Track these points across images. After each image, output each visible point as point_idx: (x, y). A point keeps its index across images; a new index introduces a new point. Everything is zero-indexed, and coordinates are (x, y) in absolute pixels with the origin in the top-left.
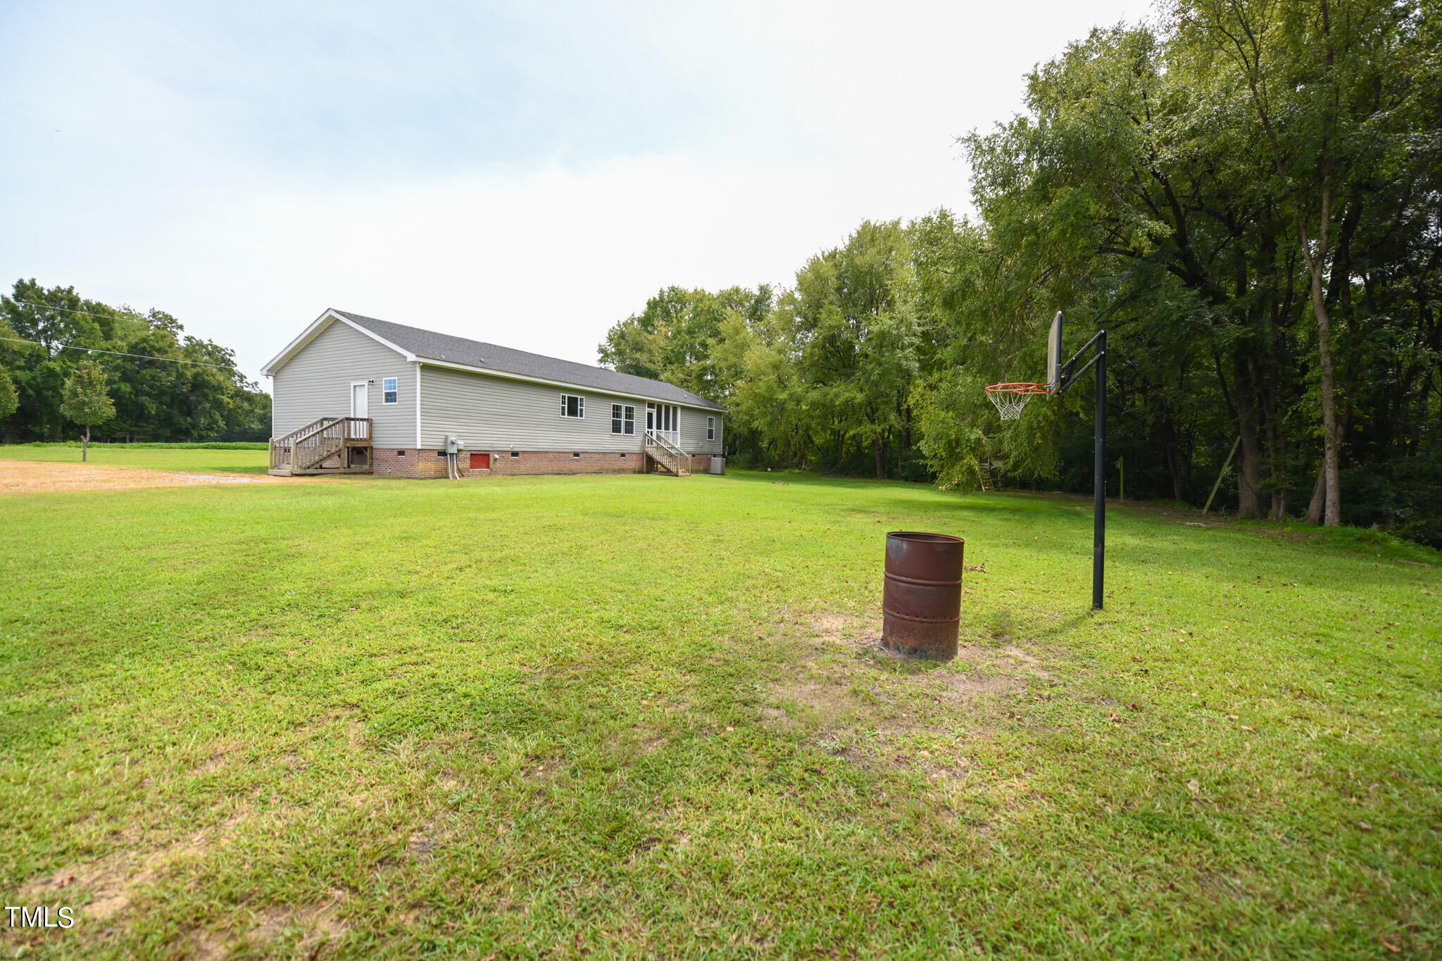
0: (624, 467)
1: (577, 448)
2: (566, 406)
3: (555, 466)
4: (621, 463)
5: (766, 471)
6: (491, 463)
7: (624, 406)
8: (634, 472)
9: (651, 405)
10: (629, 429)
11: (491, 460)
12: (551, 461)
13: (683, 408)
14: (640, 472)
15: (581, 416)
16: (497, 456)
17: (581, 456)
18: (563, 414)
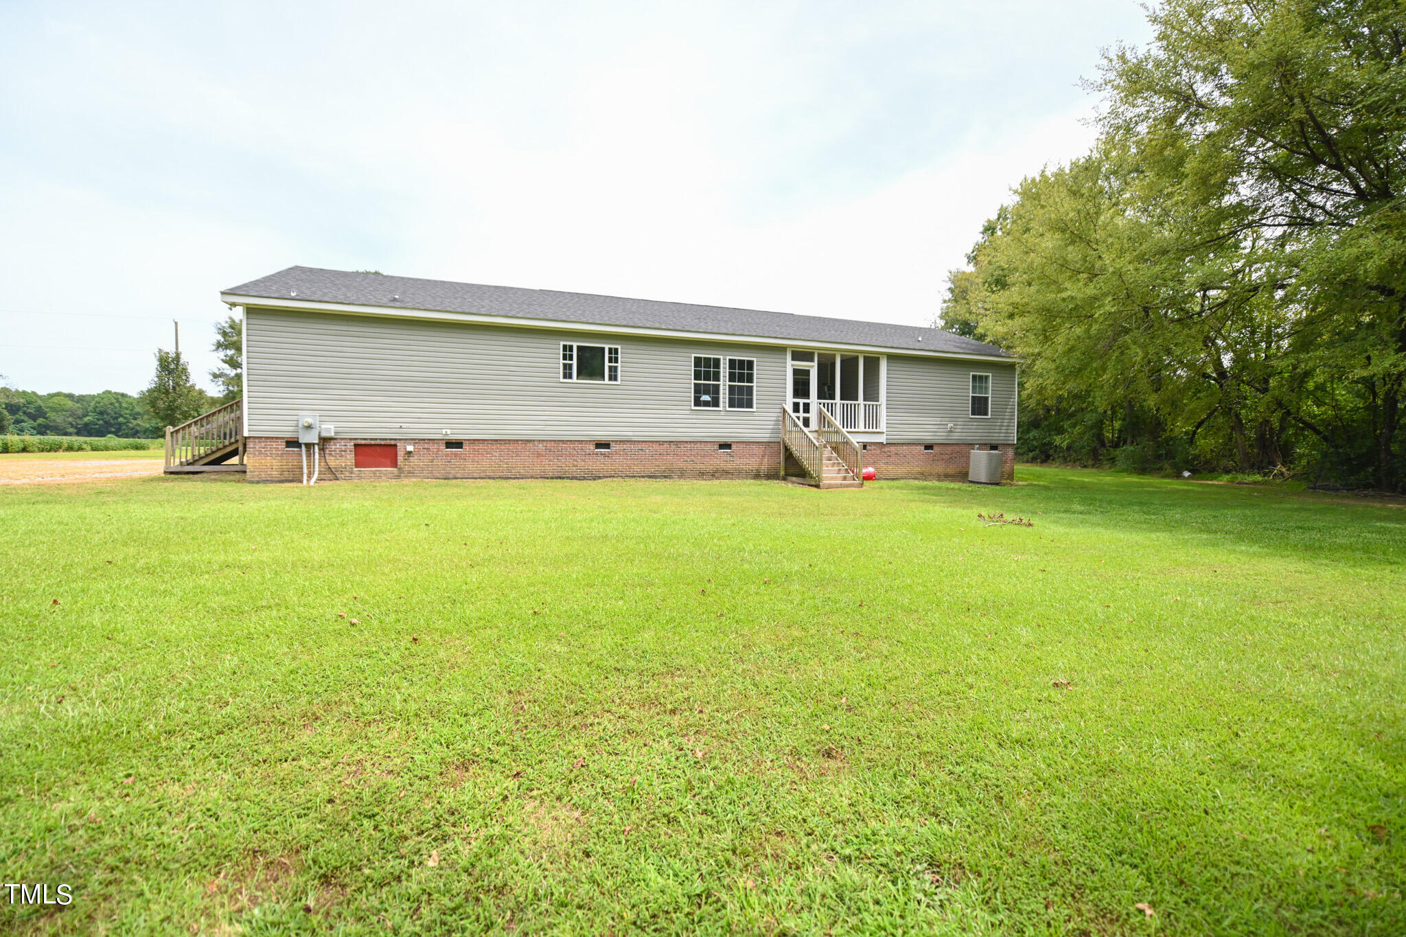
0: (729, 466)
1: (602, 434)
2: (575, 362)
3: (550, 466)
4: (721, 459)
5: (1178, 476)
6: (400, 459)
7: (724, 359)
8: (757, 476)
9: (799, 355)
10: (741, 399)
11: (401, 454)
12: (539, 455)
13: (892, 358)
14: (772, 476)
15: (613, 377)
16: (410, 448)
17: (614, 447)
18: (568, 375)
